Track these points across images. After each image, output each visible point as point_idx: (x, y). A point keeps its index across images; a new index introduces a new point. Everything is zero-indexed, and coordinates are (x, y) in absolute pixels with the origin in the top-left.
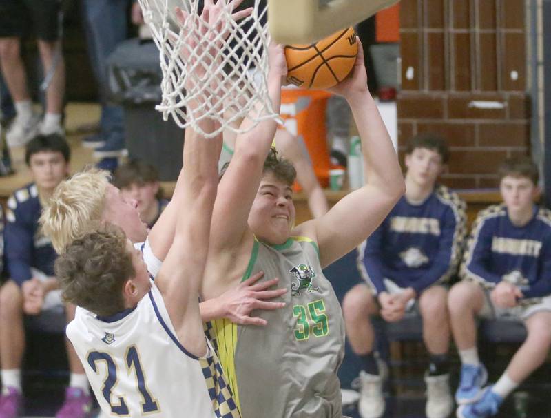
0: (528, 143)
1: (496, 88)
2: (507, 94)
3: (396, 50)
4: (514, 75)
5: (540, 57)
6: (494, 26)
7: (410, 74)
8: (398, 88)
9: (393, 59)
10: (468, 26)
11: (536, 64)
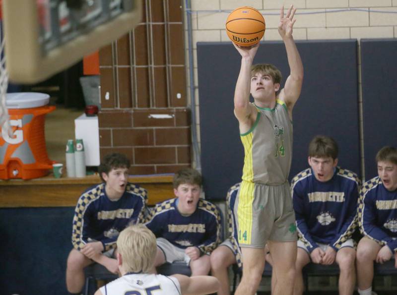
0: (190, 142)
1: (167, 105)
2: (174, 109)
3: (97, 80)
4: (179, 96)
5: (196, 84)
6: (165, 63)
7: (107, 97)
8: (99, 106)
9: (95, 86)
10: (147, 64)
11: (194, 89)
